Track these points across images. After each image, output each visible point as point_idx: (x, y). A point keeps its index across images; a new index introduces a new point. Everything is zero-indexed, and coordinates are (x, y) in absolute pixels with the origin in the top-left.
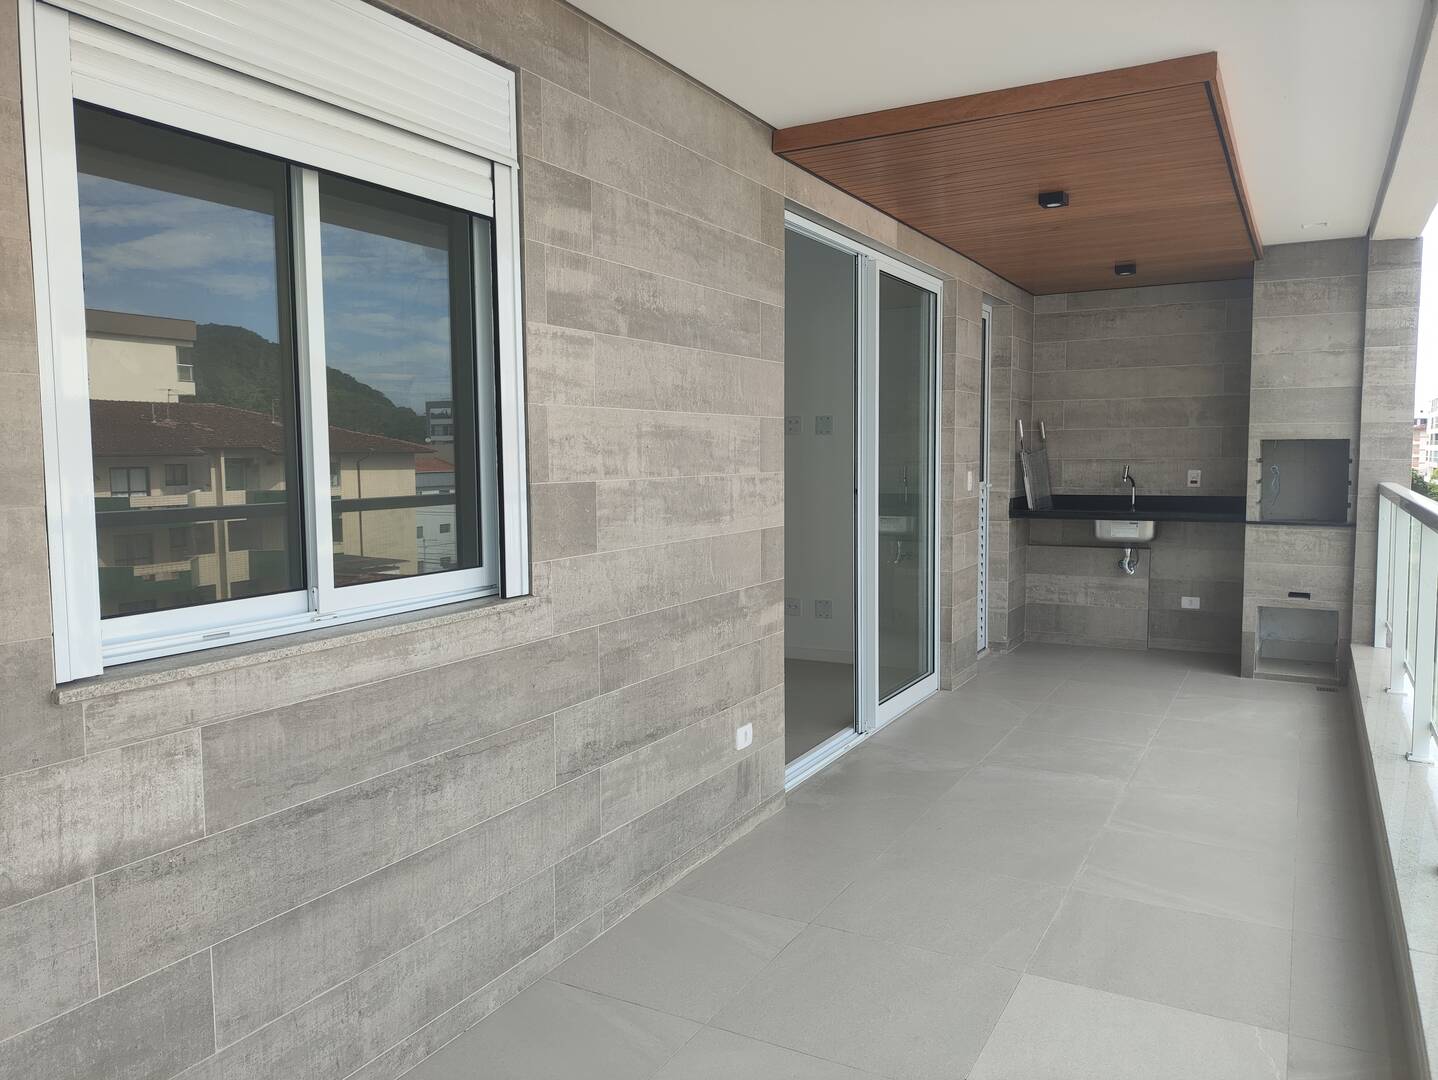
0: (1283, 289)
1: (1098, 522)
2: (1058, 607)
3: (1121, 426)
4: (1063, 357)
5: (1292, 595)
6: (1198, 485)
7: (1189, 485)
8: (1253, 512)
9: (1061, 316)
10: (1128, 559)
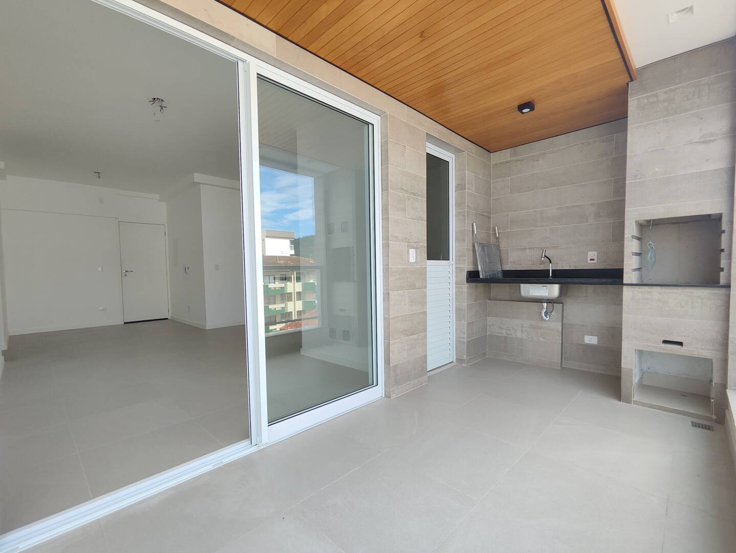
0: (655, 99)
1: (522, 285)
2: (506, 338)
3: (544, 226)
4: (508, 187)
5: (665, 342)
6: (595, 261)
7: (589, 261)
8: (629, 276)
9: (507, 162)
10: (545, 310)
